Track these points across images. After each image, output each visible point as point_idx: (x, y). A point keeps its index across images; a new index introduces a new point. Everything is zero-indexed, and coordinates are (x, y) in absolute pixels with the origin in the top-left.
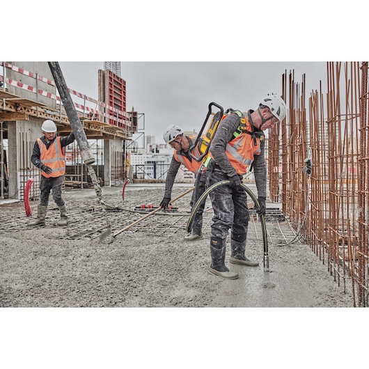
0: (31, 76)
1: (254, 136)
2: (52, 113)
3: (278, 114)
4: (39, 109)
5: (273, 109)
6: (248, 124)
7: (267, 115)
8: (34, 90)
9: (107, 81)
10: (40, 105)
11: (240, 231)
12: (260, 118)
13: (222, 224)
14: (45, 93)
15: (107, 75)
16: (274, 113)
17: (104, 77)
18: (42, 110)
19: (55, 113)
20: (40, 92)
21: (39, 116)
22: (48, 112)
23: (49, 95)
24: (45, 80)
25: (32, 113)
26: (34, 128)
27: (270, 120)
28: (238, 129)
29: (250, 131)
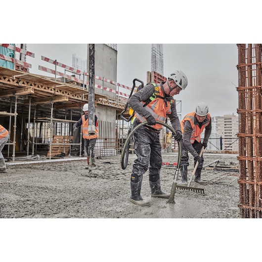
0: (100, 79)
1: (165, 100)
2: (112, 102)
3: (181, 84)
4: (104, 100)
5: (176, 81)
6: (160, 92)
7: (173, 86)
8: (102, 88)
9: (153, 78)
10: (104, 97)
11: (155, 172)
12: (168, 87)
13: (140, 165)
14: (108, 89)
15: (153, 75)
16: (178, 84)
17: (151, 76)
18: (106, 100)
19: (114, 102)
20: (105, 89)
21: (104, 104)
22: (110, 101)
23: (111, 90)
24: (109, 81)
25: (99, 102)
26: (101, 112)
27: (175, 89)
28: (153, 95)
29: (163, 96)
